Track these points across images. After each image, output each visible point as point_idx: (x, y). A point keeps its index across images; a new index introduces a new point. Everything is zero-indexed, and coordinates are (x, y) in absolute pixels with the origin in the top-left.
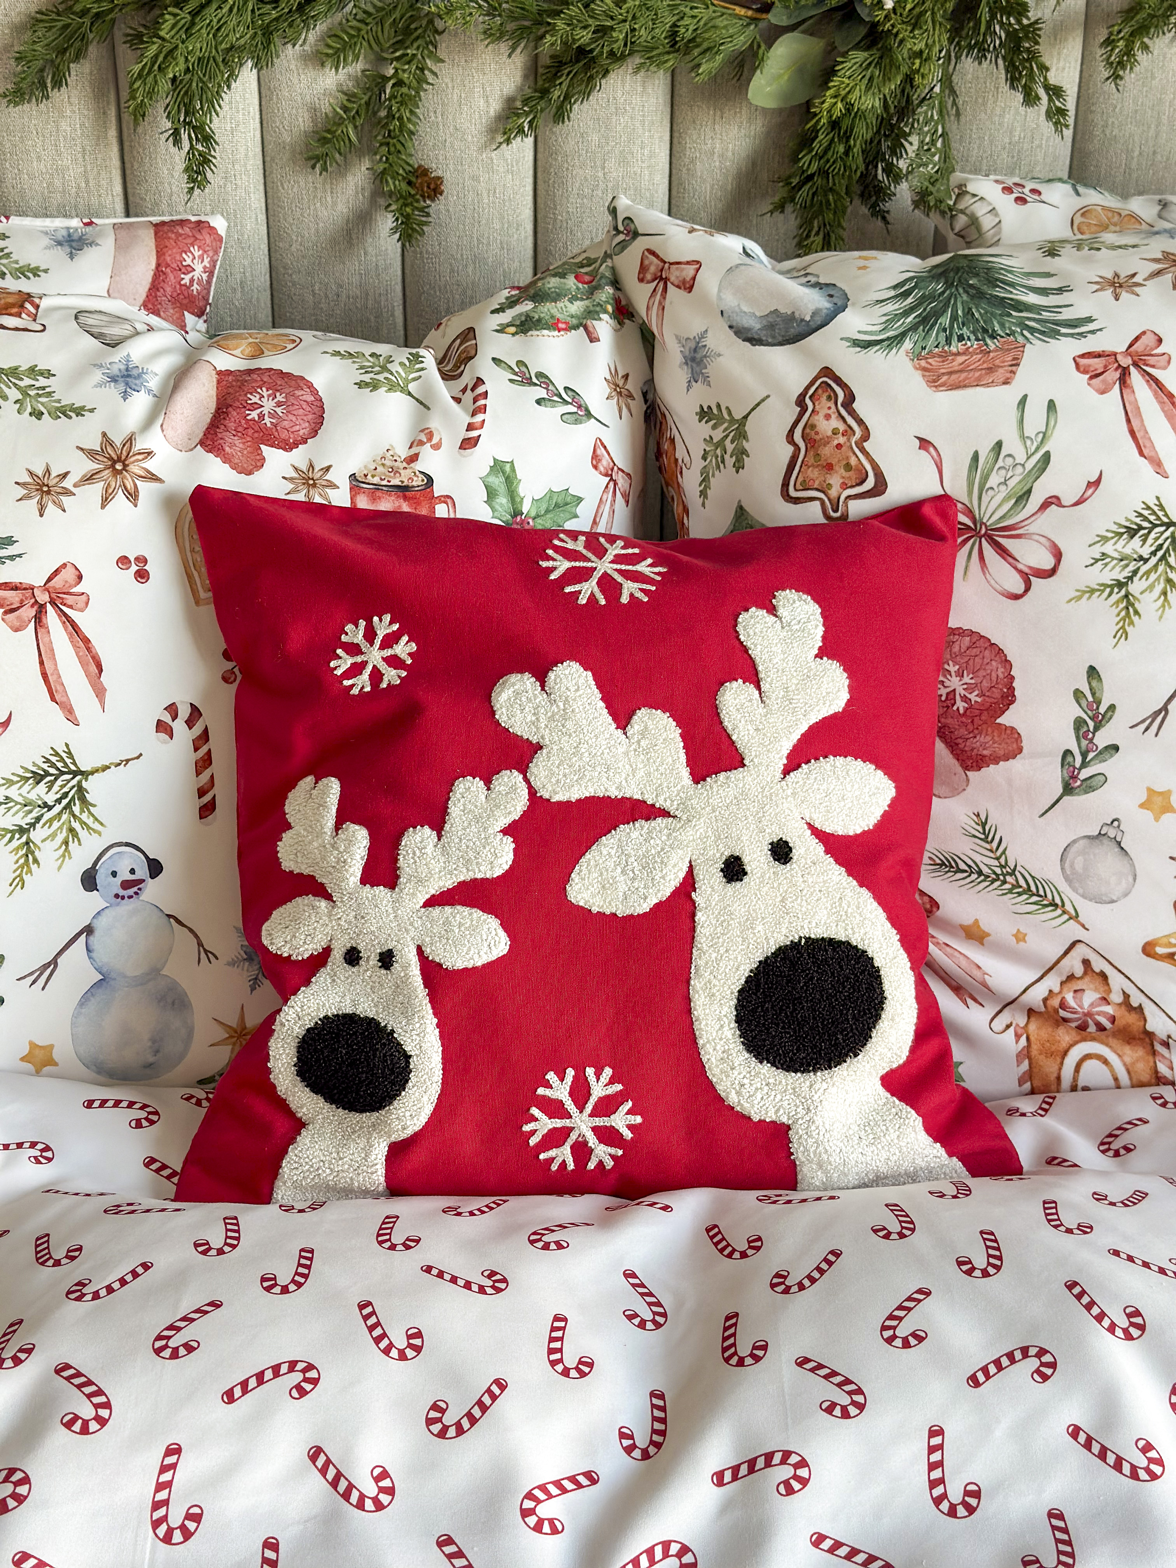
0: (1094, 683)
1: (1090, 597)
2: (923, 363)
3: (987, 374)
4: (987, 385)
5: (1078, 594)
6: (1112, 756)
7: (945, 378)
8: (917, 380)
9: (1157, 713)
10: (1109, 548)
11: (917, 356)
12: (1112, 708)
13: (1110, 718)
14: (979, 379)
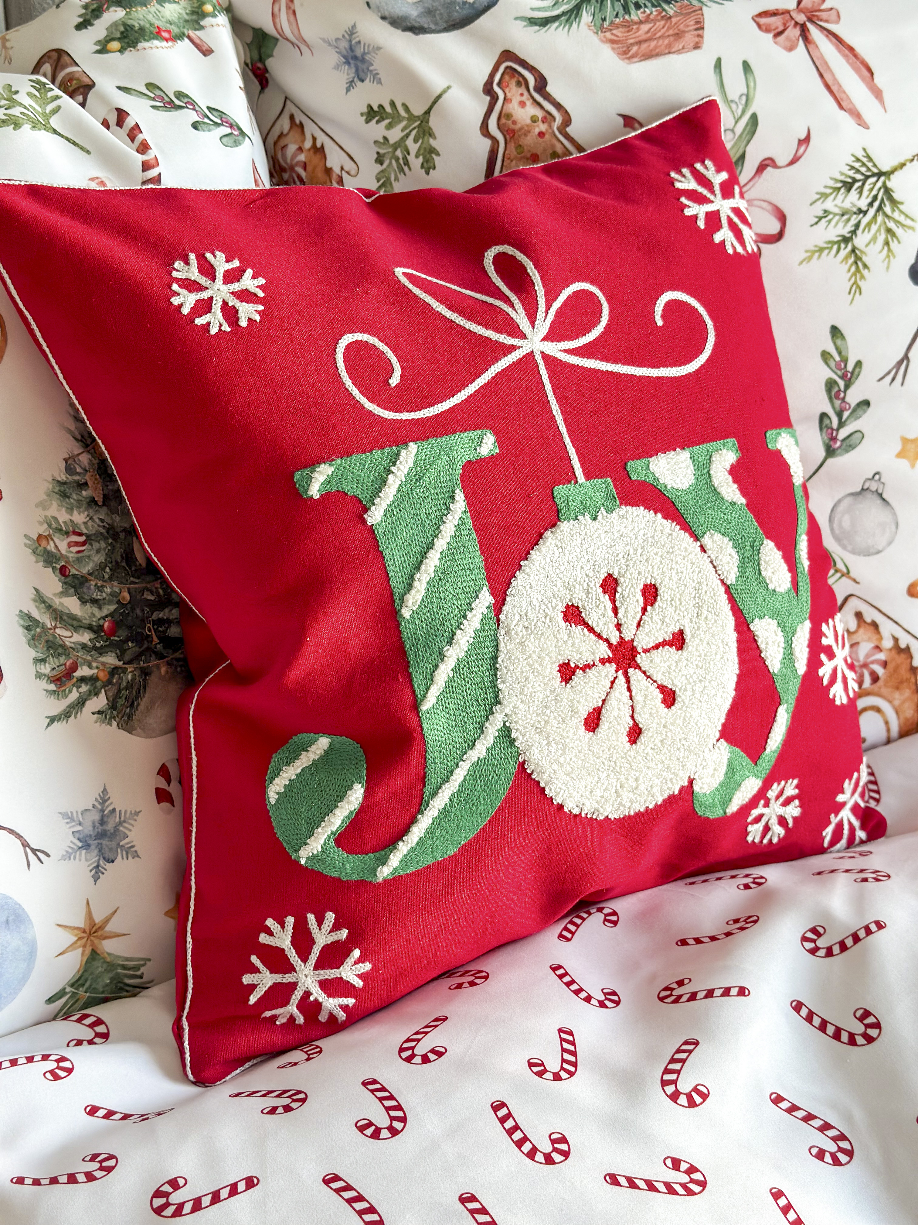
0: (839, 342)
1: (820, 256)
2: (608, 35)
3: (676, 40)
4: (679, 52)
5: (809, 254)
6: (865, 412)
7: (635, 48)
8: (607, 53)
9: (900, 363)
10: (829, 204)
11: (600, 27)
12: (859, 364)
13: (859, 375)
14: (669, 46)
